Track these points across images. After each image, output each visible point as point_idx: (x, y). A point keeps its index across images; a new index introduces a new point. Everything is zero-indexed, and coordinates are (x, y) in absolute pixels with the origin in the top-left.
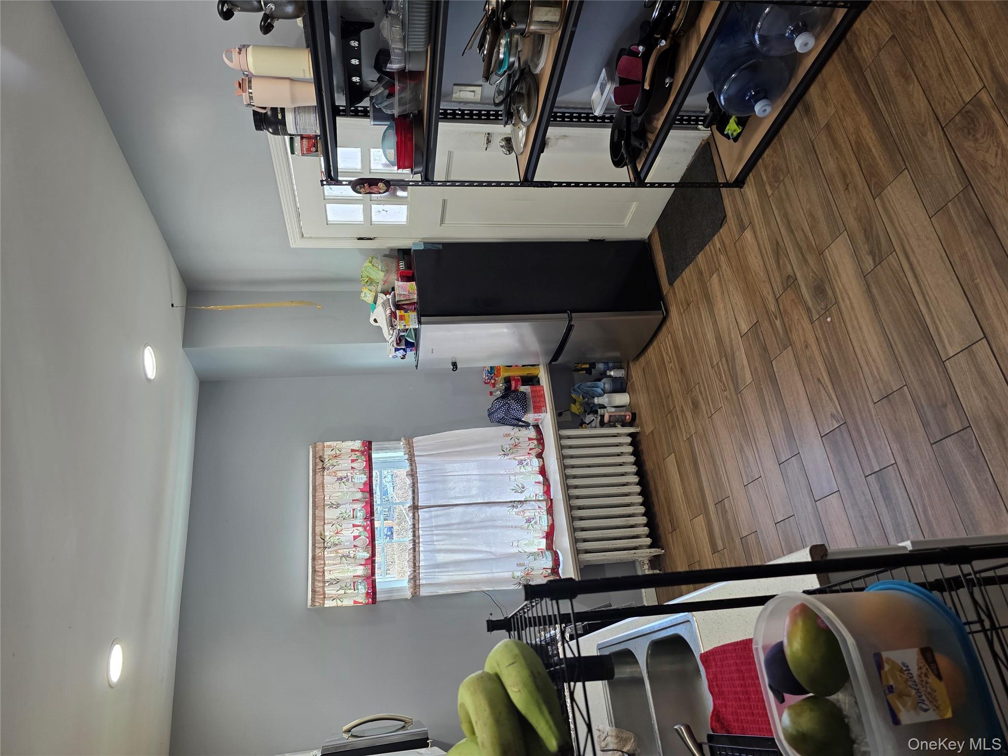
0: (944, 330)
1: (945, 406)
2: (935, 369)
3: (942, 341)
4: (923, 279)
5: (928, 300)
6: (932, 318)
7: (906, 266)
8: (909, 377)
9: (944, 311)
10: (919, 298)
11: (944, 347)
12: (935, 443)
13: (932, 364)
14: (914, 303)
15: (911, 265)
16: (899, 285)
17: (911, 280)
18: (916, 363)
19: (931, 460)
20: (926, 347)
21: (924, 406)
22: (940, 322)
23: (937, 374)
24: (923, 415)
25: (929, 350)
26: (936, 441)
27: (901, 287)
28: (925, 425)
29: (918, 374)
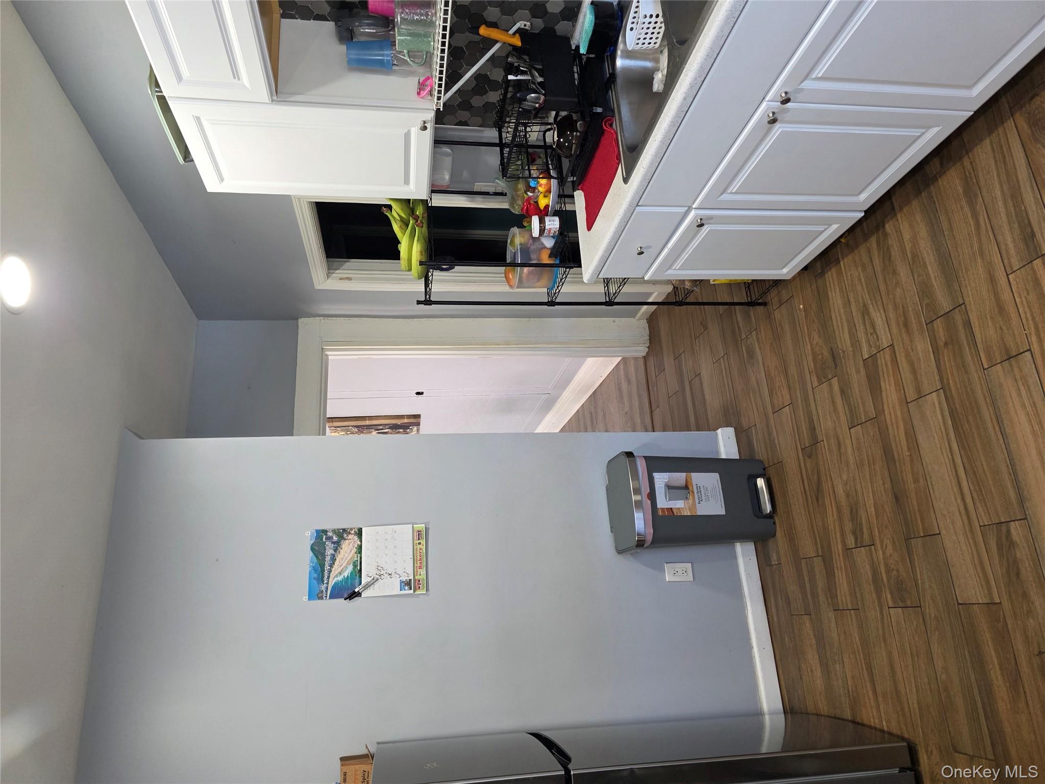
0: (938, 419)
1: (946, 344)
2: (951, 382)
3: (941, 410)
4: (952, 477)
5: (949, 455)
6: (947, 434)
7: (969, 500)
8: (979, 378)
9: (936, 437)
10: (959, 461)
11: (940, 403)
12: (960, 305)
13: (953, 389)
14: (965, 461)
15: (963, 500)
16: (979, 485)
17: (965, 484)
18: (970, 392)
19: (966, 287)
20: (958, 407)
21: (966, 345)
22: (941, 429)
23: (950, 377)
24: (968, 334)
25: (954, 404)
26: (959, 308)
27: (977, 480)
28: (968, 324)
29: (969, 380)
